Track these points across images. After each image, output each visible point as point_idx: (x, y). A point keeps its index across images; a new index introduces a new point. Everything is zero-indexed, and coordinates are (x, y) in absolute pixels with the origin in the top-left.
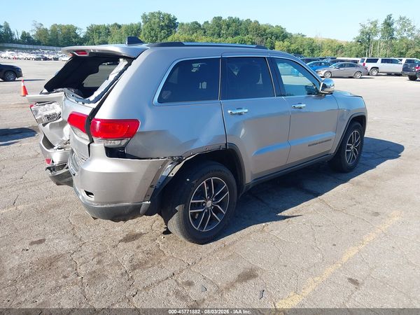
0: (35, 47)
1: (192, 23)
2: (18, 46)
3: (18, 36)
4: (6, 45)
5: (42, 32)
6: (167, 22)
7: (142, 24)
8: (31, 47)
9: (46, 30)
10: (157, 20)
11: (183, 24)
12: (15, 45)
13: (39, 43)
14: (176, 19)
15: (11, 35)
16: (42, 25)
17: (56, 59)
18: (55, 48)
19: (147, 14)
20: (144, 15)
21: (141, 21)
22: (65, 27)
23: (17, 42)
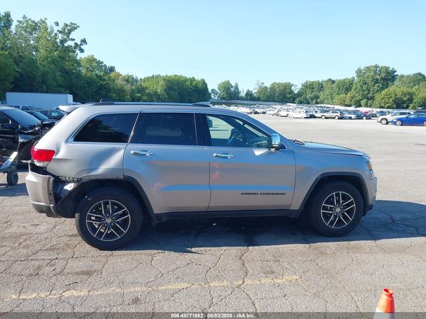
0: (255, 102)
1: (414, 75)
2: (242, 102)
3: (243, 94)
4: (233, 101)
5: (263, 90)
6: (383, 75)
7: (356, 78)
8: (252, 102)
9: (266, 88)
10: (372, 73)
11: (402, 76)
12: (239, 102)
13: (258, 99)
14: (395, 71)
15: (239, 93)
16: (263, 83)
17: (264, 113)
18: (270, 103)
19: (362, 68)
20: (359, 69)
21: (355, 75)
22: (282, 85)
23: (242, 99)
